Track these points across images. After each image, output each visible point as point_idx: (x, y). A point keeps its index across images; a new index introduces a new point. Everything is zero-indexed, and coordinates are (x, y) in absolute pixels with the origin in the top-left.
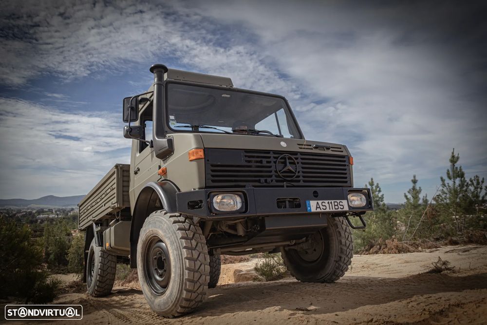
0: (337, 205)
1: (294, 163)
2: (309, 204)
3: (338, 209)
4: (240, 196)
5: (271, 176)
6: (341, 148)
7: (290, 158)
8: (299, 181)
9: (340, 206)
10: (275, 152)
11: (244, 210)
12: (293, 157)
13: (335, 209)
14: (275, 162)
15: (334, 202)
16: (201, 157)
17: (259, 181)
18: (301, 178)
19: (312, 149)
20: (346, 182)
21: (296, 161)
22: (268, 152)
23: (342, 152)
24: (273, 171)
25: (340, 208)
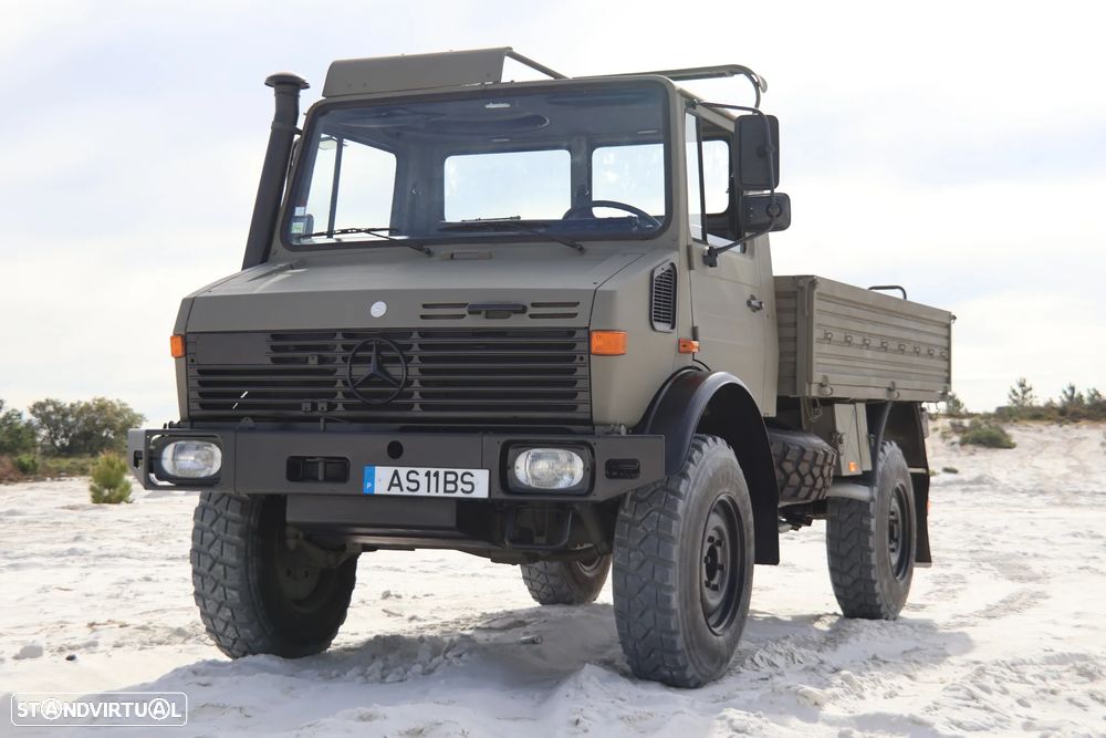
2: (372, 475)
3: (455, 491)
4: (219, 446)
9: (460, 486)
25: (462, 490)
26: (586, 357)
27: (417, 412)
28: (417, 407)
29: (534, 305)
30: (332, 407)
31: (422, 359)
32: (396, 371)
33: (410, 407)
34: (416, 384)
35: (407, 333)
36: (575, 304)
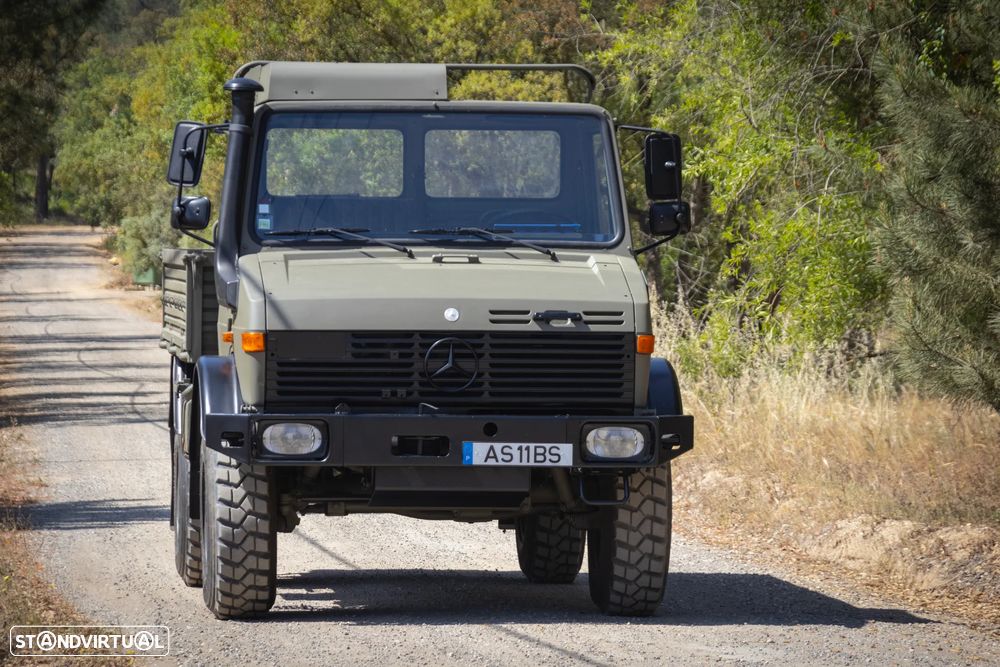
2: (470, 448)
3: (544, 461)
25: (550, 460)
26: (632, 356)
27: (486, 398)
28: (486, 394)
29: (586, 313)
30: (409, 394)
31: (492, 356)
32: (467, 365)
33: (481, 394)
34: (487, 375)
35: (479, 334)
36: (621, 313)
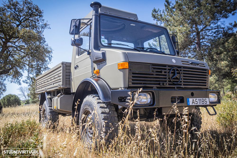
0: (203, 101)
1: (179, 73)
2: (189, 100)
3: (204, 103)
4: (150, 94)
5: (166, 81)
6: (204, 64)
7: (177, 70)
8: (181, 85)
9: (205, 102)
10: (169, 66)
11: (152, 103)
12: (179, 69)
13: (202, 104)
14: (169, 72)
15: (202, 99)
16: (126, 68)
17: (159, 84)
18: (182, 83)
19: (189, 65)
20: (206, 85)
21: (181, 72)
22: (165, 66)
23: (205, 66)
24: (167, 78)
